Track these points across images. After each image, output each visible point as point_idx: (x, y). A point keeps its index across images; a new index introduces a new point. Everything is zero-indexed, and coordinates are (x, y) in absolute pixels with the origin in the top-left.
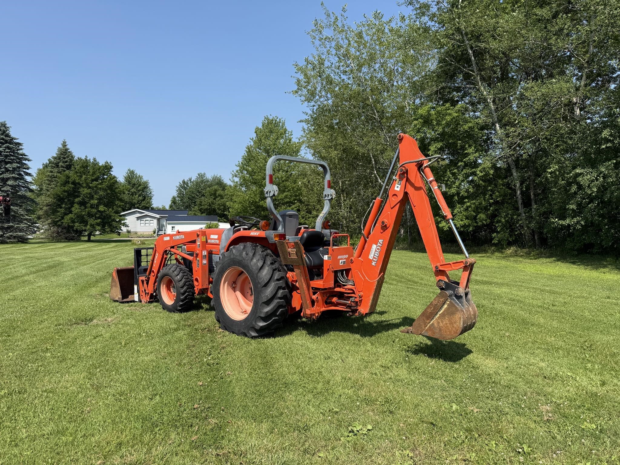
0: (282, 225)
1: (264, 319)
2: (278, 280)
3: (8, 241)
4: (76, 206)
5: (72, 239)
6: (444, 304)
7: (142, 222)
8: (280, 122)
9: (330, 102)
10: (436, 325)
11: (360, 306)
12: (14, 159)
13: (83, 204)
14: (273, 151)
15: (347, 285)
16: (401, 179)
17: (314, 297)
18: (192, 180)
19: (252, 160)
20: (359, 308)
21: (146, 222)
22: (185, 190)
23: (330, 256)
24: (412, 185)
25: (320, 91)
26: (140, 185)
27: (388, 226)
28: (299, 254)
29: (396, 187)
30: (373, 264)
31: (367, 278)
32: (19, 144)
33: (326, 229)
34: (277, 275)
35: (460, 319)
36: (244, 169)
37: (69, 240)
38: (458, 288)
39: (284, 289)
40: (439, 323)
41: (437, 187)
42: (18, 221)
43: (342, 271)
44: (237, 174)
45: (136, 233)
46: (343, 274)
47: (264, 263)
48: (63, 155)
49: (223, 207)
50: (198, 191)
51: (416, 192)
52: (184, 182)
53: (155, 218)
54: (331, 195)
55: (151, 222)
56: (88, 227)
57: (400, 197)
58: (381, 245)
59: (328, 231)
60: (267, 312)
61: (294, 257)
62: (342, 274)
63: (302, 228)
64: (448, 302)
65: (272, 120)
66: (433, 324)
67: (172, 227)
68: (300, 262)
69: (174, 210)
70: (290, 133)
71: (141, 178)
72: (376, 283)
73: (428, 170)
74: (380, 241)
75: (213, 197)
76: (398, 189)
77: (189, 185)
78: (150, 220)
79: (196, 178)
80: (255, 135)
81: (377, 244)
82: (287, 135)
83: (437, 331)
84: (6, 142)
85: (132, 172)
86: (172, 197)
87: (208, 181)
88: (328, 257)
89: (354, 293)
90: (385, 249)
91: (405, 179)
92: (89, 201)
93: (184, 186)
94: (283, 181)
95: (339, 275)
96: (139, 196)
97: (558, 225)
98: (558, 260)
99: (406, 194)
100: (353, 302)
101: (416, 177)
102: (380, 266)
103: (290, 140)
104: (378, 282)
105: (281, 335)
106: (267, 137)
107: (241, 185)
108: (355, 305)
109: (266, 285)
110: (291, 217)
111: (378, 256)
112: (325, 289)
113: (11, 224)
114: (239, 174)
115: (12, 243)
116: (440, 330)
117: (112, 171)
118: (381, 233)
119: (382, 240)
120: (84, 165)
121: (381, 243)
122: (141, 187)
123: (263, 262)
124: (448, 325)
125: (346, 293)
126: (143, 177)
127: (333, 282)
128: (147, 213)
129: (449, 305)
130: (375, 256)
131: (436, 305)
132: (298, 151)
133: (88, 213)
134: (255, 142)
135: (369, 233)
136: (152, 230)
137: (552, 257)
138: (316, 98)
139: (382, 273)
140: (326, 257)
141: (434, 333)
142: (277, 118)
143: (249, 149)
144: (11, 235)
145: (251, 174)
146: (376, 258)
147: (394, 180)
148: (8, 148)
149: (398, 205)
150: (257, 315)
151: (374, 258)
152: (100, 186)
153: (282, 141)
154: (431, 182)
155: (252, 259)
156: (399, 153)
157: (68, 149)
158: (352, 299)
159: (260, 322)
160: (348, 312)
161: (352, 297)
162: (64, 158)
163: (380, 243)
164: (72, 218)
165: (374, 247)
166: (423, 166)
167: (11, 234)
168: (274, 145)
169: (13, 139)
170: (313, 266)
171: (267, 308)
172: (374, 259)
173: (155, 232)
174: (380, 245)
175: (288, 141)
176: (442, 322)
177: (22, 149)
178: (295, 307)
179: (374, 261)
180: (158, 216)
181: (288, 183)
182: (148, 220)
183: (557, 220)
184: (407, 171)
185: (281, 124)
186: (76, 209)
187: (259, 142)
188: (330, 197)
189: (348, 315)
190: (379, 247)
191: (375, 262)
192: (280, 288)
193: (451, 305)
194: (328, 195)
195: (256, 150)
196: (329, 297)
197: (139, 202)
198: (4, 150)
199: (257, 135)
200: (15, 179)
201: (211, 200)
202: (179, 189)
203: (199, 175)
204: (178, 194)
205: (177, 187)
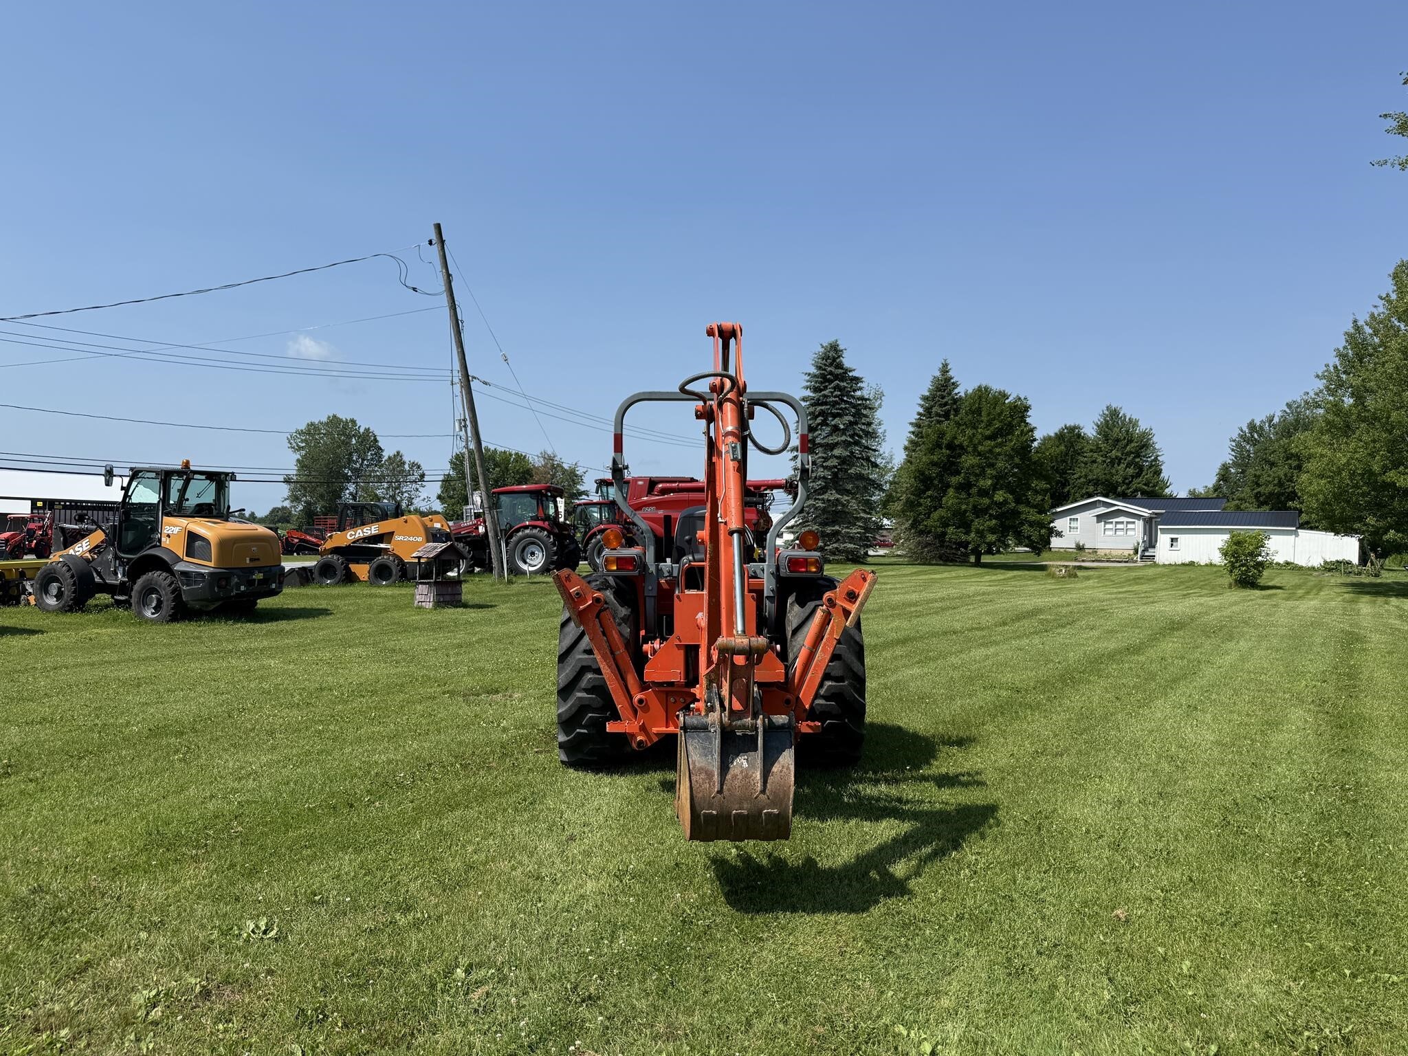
3: (831, 558)
4: (951, 492)
5: (952, 561)
7: (1108, 526)
12: (845, 408)
13: (965, 487)
18: (1274, 421)
21: (1119, 526)
22: (1255, 446)
26: (1131, 441)
32: (857, 380)
37: (946, 561)
42: (850, 523)
45: (1095, 551)
48: (940, 390)
52: (1252, 426)
53: (1138, 517)
55: (1130, 526)
56: (973, 535)
67: (1172, 540)
71: (1134, 423)
77: (1267, 433)
78: (1128, 523)
79: (1283, 414)
84: (837, 377)
85: (1114, 413)
86: (1219, 465)
92: (977, 481)
93: (1253, 436)
96: (1128, 466)
113: (837, 528)
115: (838, 562)
117: (1029, 416)
120: (974, 408)
122: (1133, 445)
126: (1140, 423)
128: (1121, 505)
133: (975, 507)
136: (1131, 547)
144: (837, 548)
148: (837, 388)
152: (998, 450)
157: (952, 378)
162: (943, 397)
164: (943, 517)
167: (835, 545)
169: (847, 370)
173: (1136, 551)
177: (861, 389)
180: (1146, 512)
182: (1122, 523)
186: (950, 498)
197: (1127, 481)
198: (832, 393)
200: (847, 444)
202: (1239, 445)
203: (1289, 405)
204: (1236, 457)
205: (1234, 441)
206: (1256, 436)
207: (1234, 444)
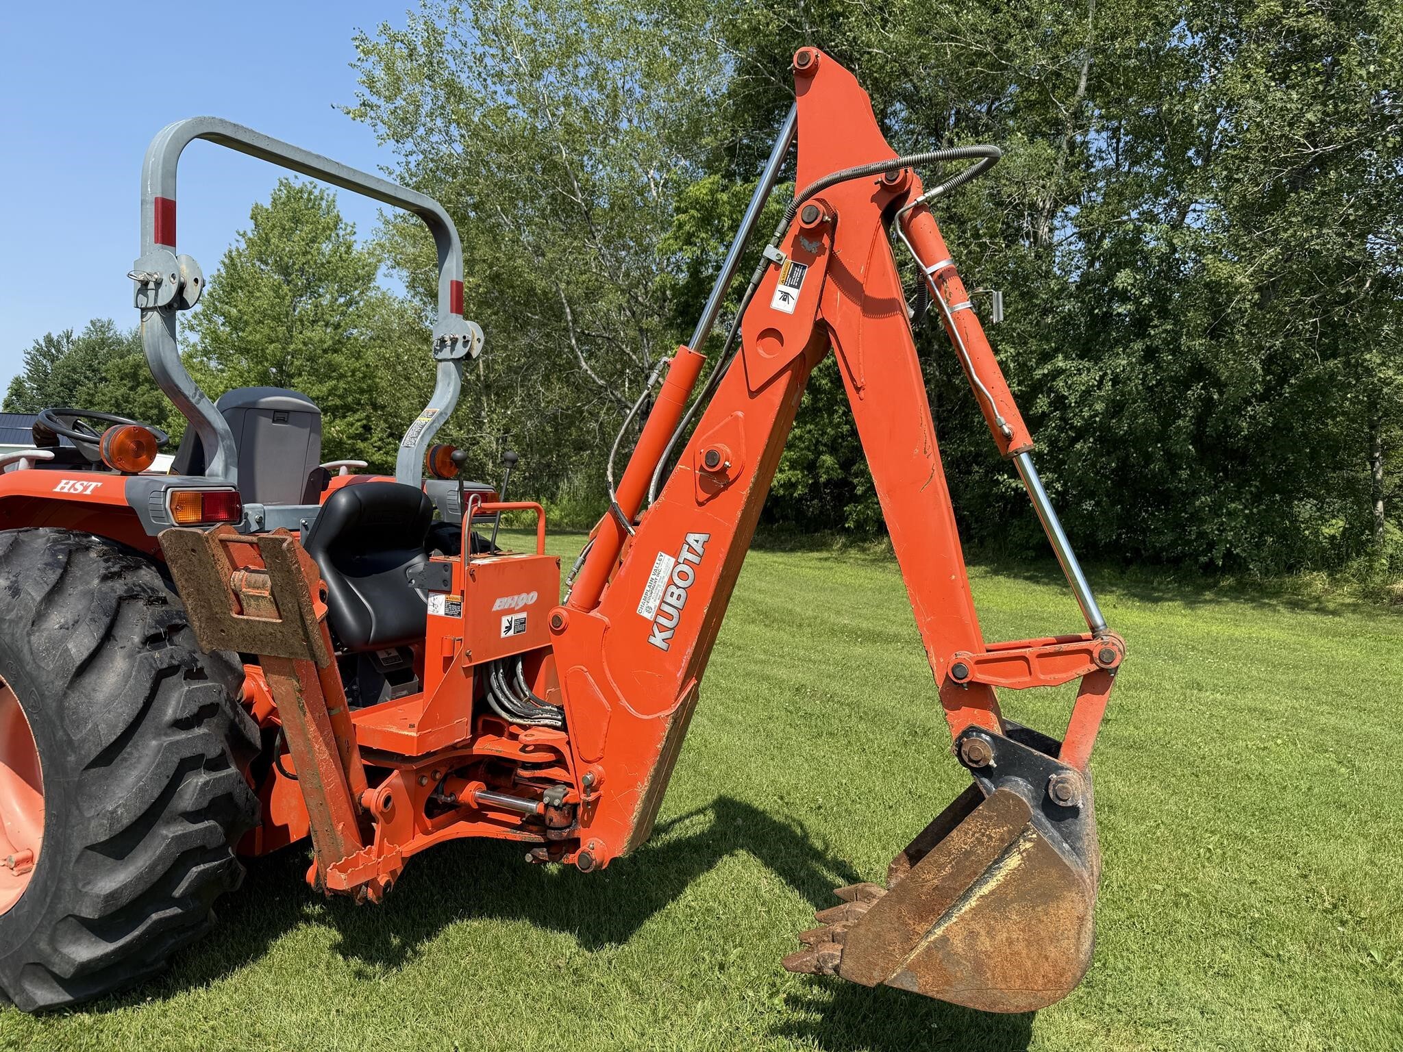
0: (228, 450)
1: (101, 928)
2: (181, 724)
6: (1006, 852)
8: (322, 199)
9: (458, 148)
10: (958, 944)
11: (587, 825)
14: (302, 270)
15: (530, 727)
16: (802, 258)
17: (373, 797)
18: (74, 337)
19: (241, 288)
20: (580, 832)
22: (53, 361)
23: (456, 597)
24: (852, 288)
25: (431, 115)
27: (731, 475)
28: (289, 604)
29: (778, 295)
30: (658, 639)
31: (624, 702)
33: (440, 477)
34: (175, 702)
35: (1081, 926)
36: (216, 310)
38: (1058, 769)
39: (215, 764)
40: (973, 935)
41: (968, 304)
43: (509, 664)
44: (194, 322)
46: (515, 674)
47: (108, 637)
49: (155, 411)
50: (90, 366)
51: (871, 322)
52: (49, 340)
54: (466, 343)
57: (798, 341)
58: (695, 559)
59: (454, 485)
60: (112, 896)
61: (263, 614)
62: (510, 677)
63: (343, 470)
64: (1028, 845)
65: (301, 191)
66: (944, 940)
68: (297, 643)
69: (18, 414)
70: (349, 229)
72: (668, 726)
73: (926, 223)
74: (691, 538)
75: (130, 385)
76: (789, 307)
77: (65, 349)
79: (85, 330)
80: (252, 224)
81: (675, 554)
82: (341, 233)
83: (964, 970)
86: (11, 379)
87: (120, 342)
88: (449, 604)
89: (560, 762)
90: (715, 578)
91: (822, 262)
93: (49, 351)
94: (325, 351)
95: (497, 680)
97: (1007, 489)
98: (996, 572)
99: (822, 330)
100: (557, 808)
101: (871, 254)
102: (690, 651)
103: (349, 247)
104: (675, 722)
105: (204, 978)
106: (286, 233)
107: (206, 353)
108: (564, 823)
109: (110, 755)
110: (284, 421)
111: (679, 604)
112: (429, 755)
114: (200, 325)
116: (979, 968)
118: (701, 504)
119: (702, 538)
121: (699, 549)
123: (98, 634)
124: (1020, 947)
125: (525, 766)
127: (467, 719)
129: (1028, 858)
130: (666, 608)
131: (967, 854)
132: (369, 277)
134: (251, 243)
135: (642, 504)
137: (980, 564)
138: (419, 133)
139: (693, 682)
140: (437, 605)
141: (947, 983)
142: (315, 187)
143: (232, 259)
145: (236, 324)
146: (669, 617)
147: (769, 261)
149: (784, 380)
150: (60, 913)
151: (661, 612)
153: (327, 247)
154: (941, 278)
155: (39, 618)
156: (794, 134)
158: (554, 795)
159: (76, 941)
160: (530, 846)
161: (552, 782)
163: (691, 550)
165: (664, 564)
166: (910, 204)
168: (305, 253)
170: (375, 642)
171: (112, 871)
172: (662, 620)
174: (690, 556)
175: (343, 249)
176: (991, 933)
178: (286, 827)
179: (663, 628)
181: (338, 358)
183: (1006, 476)
184: (835, 218)
185: (324, 204)
187: (261, 246)
188: (460, 351)
189: (529, 858)
190: (685, 568)
191: (668, 634)
192: (187, 766)
193: (1043, 857)
194: (454, 341)
195: (253, 265)
196: (444, 780)
199: (257, 225)
201: (123, 390)
202: (34, 359)
203: (93, 323)
204: (30, 371)
205: (29, 353)
206: (53, 350)
207: (29, 357)
